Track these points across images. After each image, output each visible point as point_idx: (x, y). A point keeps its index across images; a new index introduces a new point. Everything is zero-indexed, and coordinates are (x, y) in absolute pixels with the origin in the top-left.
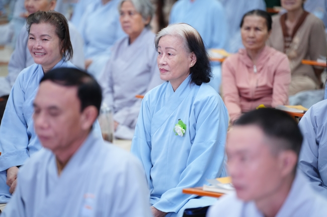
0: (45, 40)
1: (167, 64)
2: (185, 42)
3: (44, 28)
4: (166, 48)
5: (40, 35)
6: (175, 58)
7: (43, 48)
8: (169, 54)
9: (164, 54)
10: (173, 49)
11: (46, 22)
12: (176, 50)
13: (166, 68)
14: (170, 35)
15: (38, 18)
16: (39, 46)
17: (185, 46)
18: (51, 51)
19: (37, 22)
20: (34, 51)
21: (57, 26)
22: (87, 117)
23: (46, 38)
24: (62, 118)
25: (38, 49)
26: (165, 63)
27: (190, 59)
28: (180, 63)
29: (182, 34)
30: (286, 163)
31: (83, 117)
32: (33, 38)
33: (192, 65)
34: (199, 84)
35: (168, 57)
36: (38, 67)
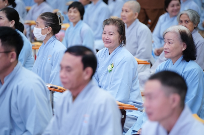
0: (111, 34)
1: (168, 49)
2: (179, 36)
3: (111, 28)
4: (168, 39)
5: (109, 31)
6: (173, 45)
7: (109, 39)
8: (170, 43)
9: (167, 43)
10: (172, 40)
11: (113, 24)
12: (173, 41)
13: (168, 51)
14: (171, 32)
15: (109, 22)
16: (107, 38)
17: (179, 38)
18: (114, 41)
19: (108, 24)
20: (105, 40)
21: (118, 27)
22: (87, 73)
23: (112, 34)
24: (73, 73)
25: (107, 39)
26: (167, 48)
27: (183, 46)
28: (176, 48)
29: (177, 31)
30: (174, 101)
31: (85, 73)
32: (105, 33)
33: (184, 49)
34: (188, 61)
35: (169, 45)
36: (106, 50)
